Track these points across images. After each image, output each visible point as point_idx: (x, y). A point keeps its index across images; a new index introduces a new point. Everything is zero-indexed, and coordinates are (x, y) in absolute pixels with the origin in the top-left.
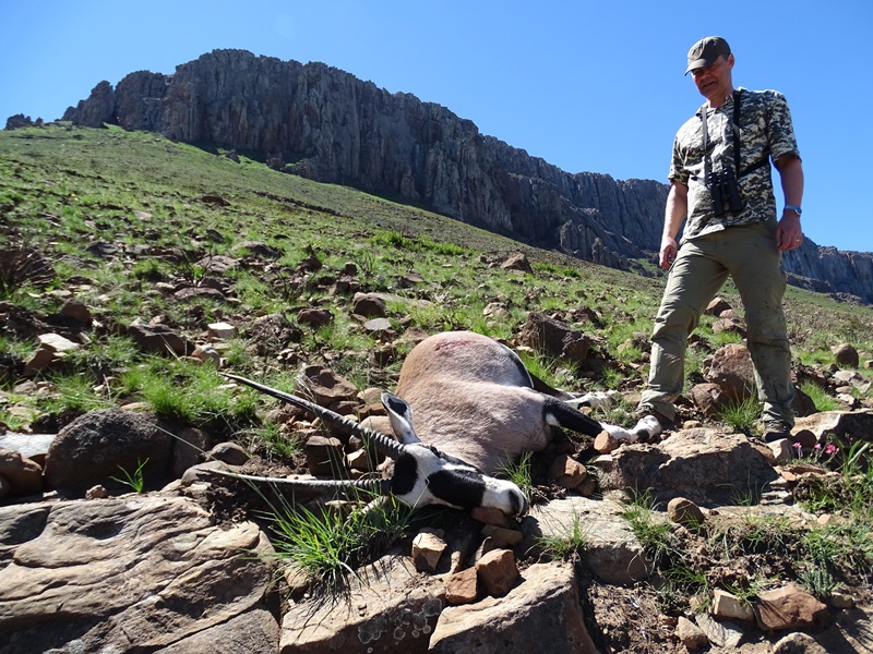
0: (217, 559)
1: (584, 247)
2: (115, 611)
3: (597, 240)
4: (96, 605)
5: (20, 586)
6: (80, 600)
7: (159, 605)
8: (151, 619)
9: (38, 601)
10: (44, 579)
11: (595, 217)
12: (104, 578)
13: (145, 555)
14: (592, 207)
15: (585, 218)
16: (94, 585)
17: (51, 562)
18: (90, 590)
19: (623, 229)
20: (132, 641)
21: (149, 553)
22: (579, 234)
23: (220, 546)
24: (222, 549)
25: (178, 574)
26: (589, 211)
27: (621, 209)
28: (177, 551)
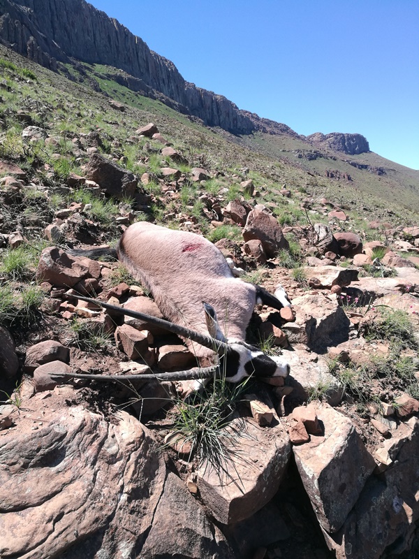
0: (136, 450)
1: (20, 42)
2: (110, 518)
3: (32, 38)
4: (97, 520)
5: (35, 532)
6: (85, 522)
7: (129, 500)
8: (132, 512)
9: (57, 536)
10: (47, 518)
11: (30, 16)
12: (87, 497)
13: (96, 467)
14: (28, 6)
15: (21, 14)
16: (85, 505)
17: (36, 501)
18: (85, 511)
19: (54, 34)
20: (135, 534)
21: (98, 464)
22: (15, 28)
23: (132, 441)
24: (133, 443)
25: (123, 471)
26: (26, 9)
27: (52, 15)
28: (112, 456)
